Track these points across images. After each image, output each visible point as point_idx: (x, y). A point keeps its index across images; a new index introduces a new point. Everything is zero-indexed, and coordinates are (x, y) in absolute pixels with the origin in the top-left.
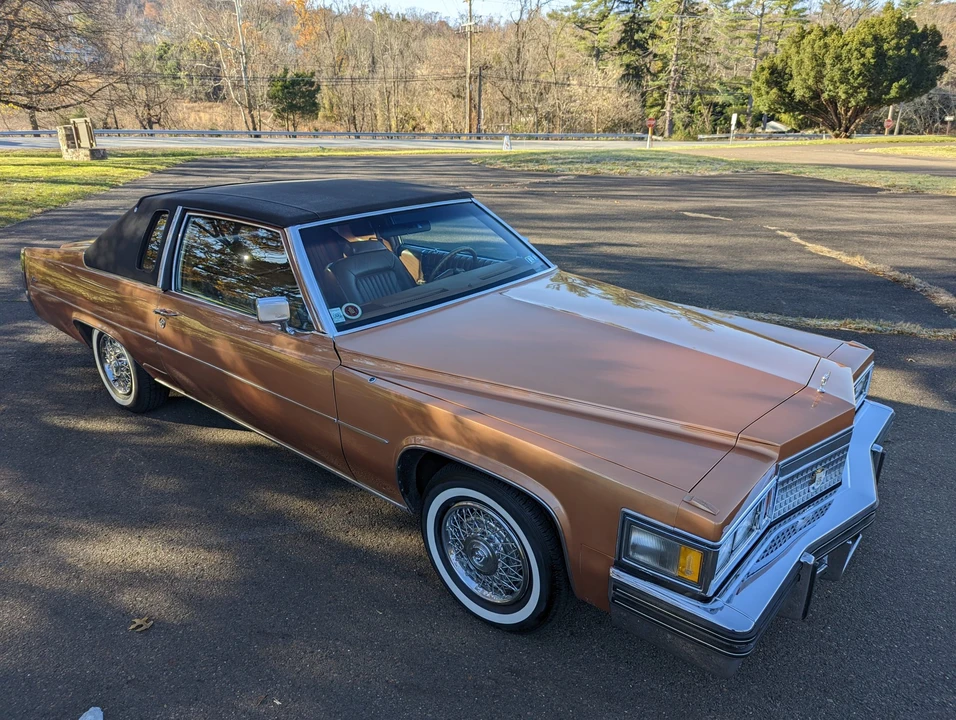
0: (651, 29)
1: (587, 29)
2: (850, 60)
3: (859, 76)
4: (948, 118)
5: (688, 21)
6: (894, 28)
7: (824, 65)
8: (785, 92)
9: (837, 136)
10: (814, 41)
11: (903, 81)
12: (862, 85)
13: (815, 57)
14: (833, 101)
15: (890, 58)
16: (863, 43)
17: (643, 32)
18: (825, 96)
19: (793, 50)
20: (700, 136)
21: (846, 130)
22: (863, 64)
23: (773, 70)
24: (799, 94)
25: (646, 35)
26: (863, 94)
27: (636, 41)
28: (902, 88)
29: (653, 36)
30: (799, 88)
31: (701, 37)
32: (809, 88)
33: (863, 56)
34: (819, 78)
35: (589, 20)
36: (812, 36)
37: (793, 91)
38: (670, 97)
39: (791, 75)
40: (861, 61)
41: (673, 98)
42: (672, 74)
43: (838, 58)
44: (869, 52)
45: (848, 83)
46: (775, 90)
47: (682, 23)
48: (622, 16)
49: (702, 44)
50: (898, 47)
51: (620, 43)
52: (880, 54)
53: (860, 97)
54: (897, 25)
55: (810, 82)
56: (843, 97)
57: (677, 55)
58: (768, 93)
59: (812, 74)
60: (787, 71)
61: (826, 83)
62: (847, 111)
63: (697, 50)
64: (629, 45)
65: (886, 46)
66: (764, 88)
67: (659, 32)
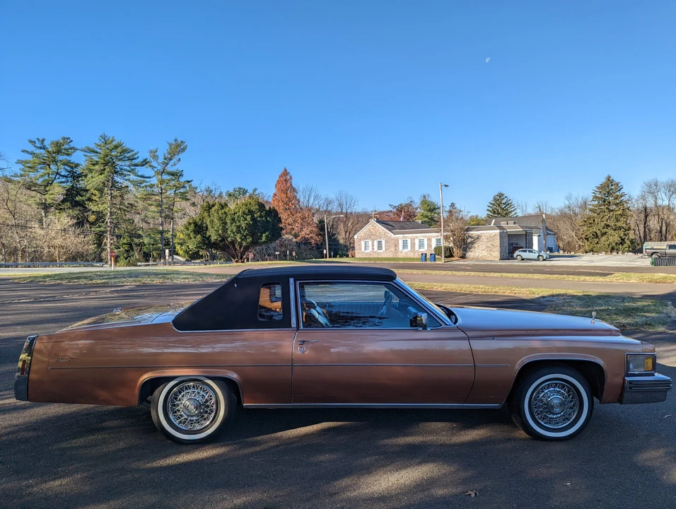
0: (88, 195)
1: (34, 190)
2: (239, 221)
3: (246, 230)
4: (277, 253)
5: (116, 193)
6: (257, 206)
7: (226, 223)
8: (205, 237)
9: (237, 262)
10: (218, 210)
11: (267, 233)
12: (247, 235)
13: (220, 219)
14: (233, 243)
15: (259, 221)
16: (244, 213)
17: (82, 196)
18: (229, 239)
19: (206, 214)
20: (139, 264)
21: (241, 258)
22: (247, 224)
23: (196, 224)
24: (213, 238)
25: (84, 198)
26: (250, 240)
27: (76, 202)
28: (267, 236)
29: (90, 200)
30: (213, 235)
31: (126, 203)
32: (219, 235)
33: (246, 219)
34: (225, 230)
35: (35, 185)
36: (216, 207)
37: (210, 236)
38: (109, 239)
39: (207, 228)
40: (246, 222)
41: (111, 239)
42: (109, 224)
43: (233, 220)
44: (249, 218)
45: (241, 233)
46: (199, 236)
47: (111, 194)
48: (63, 185)
49: (128, 207)
50: (261, 216)
51: (63, 201)
52: (253, 219)
53: (248, 241)
54: (258, 206)
55: (220, 232)
56: (239, 240)
57: (111, 212)
58: (195, 237)
59: (221, 227)
60: (204, 225)
61: (229, 233)
62: (240, 248)
63: (125, 210)
64: (71, 203)
65: (255, 216)
66: (192, 235)
67: (94, 198)
